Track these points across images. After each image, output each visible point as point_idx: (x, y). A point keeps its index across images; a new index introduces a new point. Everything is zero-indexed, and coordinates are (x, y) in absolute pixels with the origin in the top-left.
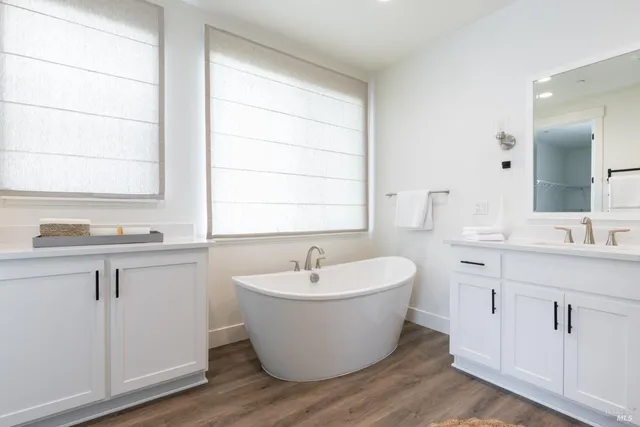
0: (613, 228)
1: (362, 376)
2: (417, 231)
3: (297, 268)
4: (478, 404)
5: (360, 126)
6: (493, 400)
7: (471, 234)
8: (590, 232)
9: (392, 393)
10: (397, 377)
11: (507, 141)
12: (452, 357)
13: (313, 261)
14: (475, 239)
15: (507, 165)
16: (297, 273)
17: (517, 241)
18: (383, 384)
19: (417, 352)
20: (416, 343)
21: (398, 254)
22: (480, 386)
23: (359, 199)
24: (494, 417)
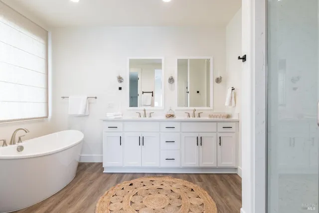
0: (150, 112)
1: (65, 190)
2: (80, 116)
3: (5, 144)
4: (117, 180)
5: (43, 56)
6: (121, 178)
7: (110, 116)
8: (145, 113)
9: (84, 190)
10: (82, 184)
11: (120, 79)
12: (103, 168)
13: (17, 139)
14: (113, 118)
15: (120, 89)
16: (5, 147)
17: (125, 118)
18: (78, 189)
19: (86, 173)
20: (84, 169)
21: (69, 128)
22: (115, 175)
23: (42, 99)
24: (124, 180)
